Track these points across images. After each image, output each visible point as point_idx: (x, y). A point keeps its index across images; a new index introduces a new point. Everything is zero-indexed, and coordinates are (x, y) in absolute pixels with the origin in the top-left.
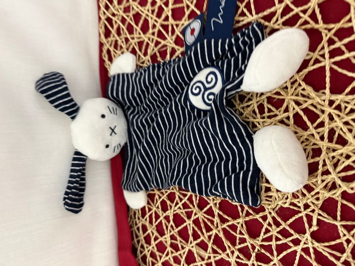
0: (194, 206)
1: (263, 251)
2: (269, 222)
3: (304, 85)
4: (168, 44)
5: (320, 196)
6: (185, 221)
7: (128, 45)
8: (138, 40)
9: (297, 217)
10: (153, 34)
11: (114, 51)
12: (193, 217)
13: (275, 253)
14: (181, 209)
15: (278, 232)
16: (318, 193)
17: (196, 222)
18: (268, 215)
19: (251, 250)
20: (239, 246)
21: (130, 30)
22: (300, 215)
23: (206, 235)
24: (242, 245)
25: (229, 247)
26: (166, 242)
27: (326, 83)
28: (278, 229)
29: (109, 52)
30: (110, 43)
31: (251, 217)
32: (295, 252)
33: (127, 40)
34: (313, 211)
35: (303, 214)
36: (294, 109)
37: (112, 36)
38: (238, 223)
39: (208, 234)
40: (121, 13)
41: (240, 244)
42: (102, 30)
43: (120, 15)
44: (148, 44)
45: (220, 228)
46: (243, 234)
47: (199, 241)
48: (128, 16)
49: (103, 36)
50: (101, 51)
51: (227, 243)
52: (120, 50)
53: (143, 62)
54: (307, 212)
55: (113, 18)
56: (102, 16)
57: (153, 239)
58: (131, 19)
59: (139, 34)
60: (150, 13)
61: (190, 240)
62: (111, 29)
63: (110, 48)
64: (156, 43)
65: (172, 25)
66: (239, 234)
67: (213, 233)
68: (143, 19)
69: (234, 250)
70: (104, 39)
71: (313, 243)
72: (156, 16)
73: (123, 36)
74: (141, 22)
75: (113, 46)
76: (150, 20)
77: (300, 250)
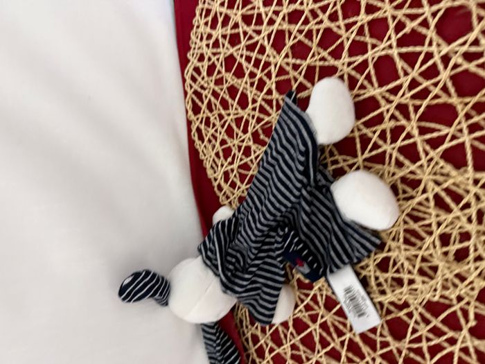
0: (320, 308)
1: (412, 355)
2: (416, 320)
3: (442, 163)
5: (475, 285)
6: (308, 327)
7: (223, 121)
8: (236, 116)
9: (449, 311)
10: (254, 109)
11: (206, 129)
12: (320, 321)
13: (427, 356)
14: (302, 312)
15: (428, 331)
16: (472, 282)
17: (324, 326)
18: (415, 312)
19: (397, 355)
20: (382, 352)
21: (225, 105)
22: (453, 309)
23: (338, 341)
24: (385, 350)
25: (369, 354)
26: (285, 353)
27: (467, 160)
28: (428, 327)
29: (199, 130)
30: (200, 120)
32: (451, 355)
33: (221, 117)
34: (468, 303)
35: (456, 307)
36: (433, 189)
37: (202, 112)
39: (340, 339)
40: (212, 85)
41: (381, 349)
42: (190, 106)
43: (210, 89)
44: (247, 122)
46: (386, 337)
47: (328, 349)
48: (221, 89)
49: (190, 113)
50: (189, 131)
51: (365, 349)
52: (213, 128)
53: (243, 141)
54: (462, 303)
55: (202, 91)
56: (188, 89)
57: (267, 352)
58: (225, 92)
59: (236, 109)
60: (248, 86)
61: (317, 349)
62: (200, 104)
63: (200, 126)
64: (257, 120)
65: (277, 100)
66: (380, 336)
67: (346, 338)
68: (240, 92)
69: (376, 356)
70: (193, 116)
71: (472, 341)
72: (257, 89)
73: (216, 112)
74: (239, 96)
75: (203, 123)
76: (249, 94)
77: (458, 349)
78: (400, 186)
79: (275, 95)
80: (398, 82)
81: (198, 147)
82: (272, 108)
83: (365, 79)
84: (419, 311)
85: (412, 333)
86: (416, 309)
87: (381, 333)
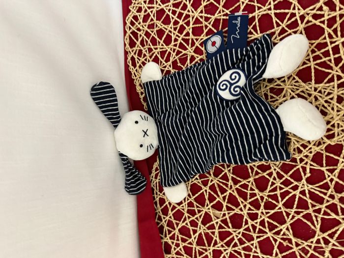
0: (210, 175)
1: (270, 200)
2: (274, 177)
3: (297, 78)
4: (188, 53)
5: (312, 150)
6: (201, 189)
7: (151, 54)
8: (161, 50)
9: (295, 169)
10: (175, 45)
11: (138, 58)
12: (210, 184)
13: (280, 199)
14: (198, 179)
15: (281, 183)
16: (311, 148)
17: (212, 188)
18: (274, 172)
19: (260, 201)
20: (251, 200)
21: (154, 42)
22: (297, 167)
23: (221, 196)
24: (253, 199)
25: (242, 202)
26: (183, 209)
27: (312, 77)
28: (282, 181)
29: (133, 59)
30: (134, 52)
31: (260, 175)
32: (295, 196)
33: (150, 50)
34: (306, 163)
35: (299, 167)
36: (290, 94)
37: (136, 46)
38: (249, 182)
39: (223, 195)
40: (146, 28)
41: (250, 198)
42: (127, 42)
43: (144, 30)
44: (170, 53)
45: (234, 188)
46: (254, 190)
47: (215, 202)
48: (152, 32)
49: (128, 46)
50: (126, 59)
51: (240, 200)
52: (144, 57)
53: (165, 67)
54: (302, 164)
55: (138, 32)
56: (127, 30)
57: (170, 210)
58: (155, 34)
59: (162, 45)
60: (172, 30)
61: (206, 204)
62: (135, 40)
63: (134, 56)
64: (177, 52)
65: (192, 40)
66: (250, 190)
67: (227, 194)
68: (166, 34)
69: (246, 204)
70: (129, 48)
71: (308, 186)
72: (178, 32)
73: (147, 47)
74: (165, 36)
75: (137, 54)
76: (172, 35)
77: (298, 192)
78: (269, 94)
79: (191, 36)
80: (273, 30)
81: (131, 70)
82: (188, 45)
83: (252, 28)
84: (276, 171)
85: (271, 186)
86: (275, 170)
87: (251, 188)
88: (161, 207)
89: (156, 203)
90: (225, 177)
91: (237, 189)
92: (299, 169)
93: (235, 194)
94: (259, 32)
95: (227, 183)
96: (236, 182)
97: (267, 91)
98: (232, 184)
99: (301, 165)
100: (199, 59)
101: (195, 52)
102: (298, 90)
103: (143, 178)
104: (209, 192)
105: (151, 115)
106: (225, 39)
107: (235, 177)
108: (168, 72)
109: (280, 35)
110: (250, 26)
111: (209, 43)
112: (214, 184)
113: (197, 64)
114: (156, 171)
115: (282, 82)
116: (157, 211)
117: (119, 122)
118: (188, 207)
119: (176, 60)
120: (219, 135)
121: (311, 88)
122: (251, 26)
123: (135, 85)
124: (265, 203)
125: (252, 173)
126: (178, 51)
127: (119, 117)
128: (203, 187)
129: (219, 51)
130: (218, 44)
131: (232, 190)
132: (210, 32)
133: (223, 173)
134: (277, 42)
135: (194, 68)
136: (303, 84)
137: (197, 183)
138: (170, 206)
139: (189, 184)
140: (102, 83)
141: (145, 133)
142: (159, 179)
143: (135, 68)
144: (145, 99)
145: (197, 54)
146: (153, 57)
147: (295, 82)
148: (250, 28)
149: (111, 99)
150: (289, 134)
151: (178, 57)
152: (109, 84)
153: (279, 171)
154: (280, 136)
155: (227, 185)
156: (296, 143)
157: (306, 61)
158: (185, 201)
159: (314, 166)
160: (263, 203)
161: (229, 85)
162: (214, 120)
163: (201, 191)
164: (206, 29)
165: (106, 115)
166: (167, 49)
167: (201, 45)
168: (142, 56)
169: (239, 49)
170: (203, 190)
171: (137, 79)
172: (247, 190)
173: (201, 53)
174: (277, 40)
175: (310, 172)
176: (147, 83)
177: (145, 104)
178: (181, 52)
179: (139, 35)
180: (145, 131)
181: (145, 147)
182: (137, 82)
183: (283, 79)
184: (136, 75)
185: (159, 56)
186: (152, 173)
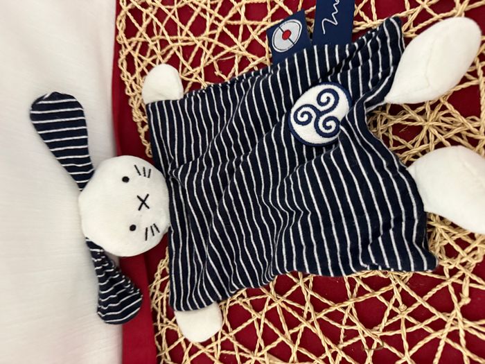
0: (268, 289)
1: (386, 346)
2: (396, 300)
3: (450, 107)
4: (236, 51)
5: (479, 251)
6: (250, 316)
7: (165, 50)
8: (184, 44)
9: (439, 287)
10: (212, 36)
11: (139, 58)
12: (267, 308)
13: (406, 345)
14: (244, 297)
15: (409, 315)
16: (476, 249)
17: (272, 315)
18: (396, 290)
19: (366, 347)
20: (346, 344)
21: (172, 29)
22: (444, 284)
23: (288, 333)
24: (350, 342)
25: (329, 347)
26: (213, 354)
28: (411, 309)
29: (130, 58)
30: (133, 45)
31: (368, 296)
32: (436, 341)
33: (164, 43)
34: (462, 278)
35: (448, 283)
36: (436, 138)
37: (138, 34)
38: (345, 308)
39: (292, 331)
40: (158, 3)
41: (345, 340)
42: (122, 26)
43: (154, 7)
44: (200, 50)
45: (314, 318)
46: (354, 324)
47: (275, 344)
48: (170, 10)
49: (121, 34)
50: (116, 57)
51: (325, 341)
52: (151, 56)
53: (191, 76)
54: (455, 279)
55: (143, 10)
56: (123, 5)
57: (186, 353)
58: (174, 14)
59: (187, 35)
60: (208, 8)
61: (258, 346)
62: (137, 25)
63: (132, 53)
64: (214, 50)
65: (245, 26)
66: (346, 324)
67: (301, 328)
68: (195, 14)
69: (338, 350)
70: (125, 38)
71: (464, 323)
72: (219, 13)
73: (157, 37)
74: (193, 19)
75: (138, 50)
76: (207, 17)
77: (445, 335)
78: (391, 137)
79: (243, 20)
80: (403, 14)
81: (125, 79)
82: (237, 36)
83: (362, 10)
84: (400, 289)
85: (389, 318)
86: (398, 286)
87: (348, 320)
88: (169, 347)
89: (160, 339)
90: (298, 297)
91: (320, 320)
92: (447, 287)
93: (317, 330)
94: (375, 16)
95: (302, 308)
96: (318, 306)
97: (387, 131)
98: (311, 310)
99: (453, 280)
100: (256, 63)
101: (248, 50)
102: (449, 130)
103: (135, 292)
104: (265, 324)
105: (158, 167)
106: (308, 27)
107: (317, 296)
108: (197, 86)
109: (415, 23)
110: (357, 6)
111: (278, 34)
112: (276, 307)
113: (253, 73)
114: (162, 278)
115: (418, 114)
116: (162, 354)
117: (89, 176)
118: (222, 349)
119: (212, 63)
120: (291, 214)
121: (478, 128)
122: (361, 5)
123: (131, 108)
124: (375, 352)
125: (352, 291)
126: (217, 46)
127: (90, 167)
128: (253, 312)
129: (297, 48)
130: (295, 36)
131: (311, 321)
132: (280, 14)
133: (294, 288)
134: (411, 36)
135: (246, 80)
136: (461, 119)
137: (241, 304)
138: (187, 347)
139: (225, 304)
140: (55, 96)
141: (143, 202)
142: (168, 293)
143: (132, 74)
144: (148, 135)
145: (254, 54)
146: (169, 56)
147: (445, 116)
148: (358, 9)
149: (75, 129)
150: (432, 217)
151: (216, 57)
152: (72, 97)
153: (407, 289)
154: (416, 222)
155: (300, 312)
156: (445, 236)
157: (467, 75)
158: (216, 339)
159: (478, 284)
160: (372, 352)
161: (314, 115)
162: (282, 183)
163: (250, 321)
164: (271, 9)
165: (62, 162)
166: (196, 42)
167: (262, 36)
168: (148, 54)
169: (337, 46)
170: (254, 319)
171: (134, 97)
172: (341, 323)
173: (261, 52)
174: (412, 33)
175: (470, 296)
176: (153, 104)
177: (148, 145)
178: (223, 49)
179: (144, 16)
180: (143, 198)
181: (140, 232)
182: (135, 102)
183: (421, 109)
184: (134, 88)
185: (180, 55)
186: (154, 279)
